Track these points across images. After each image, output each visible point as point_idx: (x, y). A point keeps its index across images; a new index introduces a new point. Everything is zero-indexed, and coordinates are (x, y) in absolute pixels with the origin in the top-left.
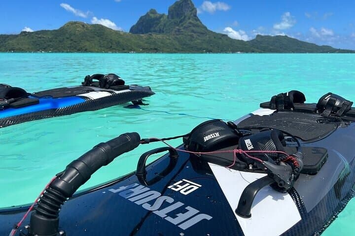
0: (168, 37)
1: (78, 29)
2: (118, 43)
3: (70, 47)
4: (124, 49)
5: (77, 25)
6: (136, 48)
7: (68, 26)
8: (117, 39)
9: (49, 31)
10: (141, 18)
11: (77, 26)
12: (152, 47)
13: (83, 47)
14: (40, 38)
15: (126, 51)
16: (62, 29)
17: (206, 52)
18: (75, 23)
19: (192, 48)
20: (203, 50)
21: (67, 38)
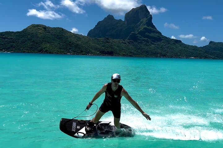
0: (123, 41)
1: (40, 31)
2: (77, 46)
3: (31, 48)
4: (82, 52)
5: (39, 27)
6: (93, 51)
7: (31, 28)
8: (76, 42)
9: (13, 32)
10: (99, 23)
11: (39, 29)
12: (110, 50)
13: (44, 48)
14: (4, 38)
15: (84, 53)
16: (25, 31)
17: (160, 57)
18: (38, 26)
19: (147, 52)
20: (158, 54)
21: (29, 40)
